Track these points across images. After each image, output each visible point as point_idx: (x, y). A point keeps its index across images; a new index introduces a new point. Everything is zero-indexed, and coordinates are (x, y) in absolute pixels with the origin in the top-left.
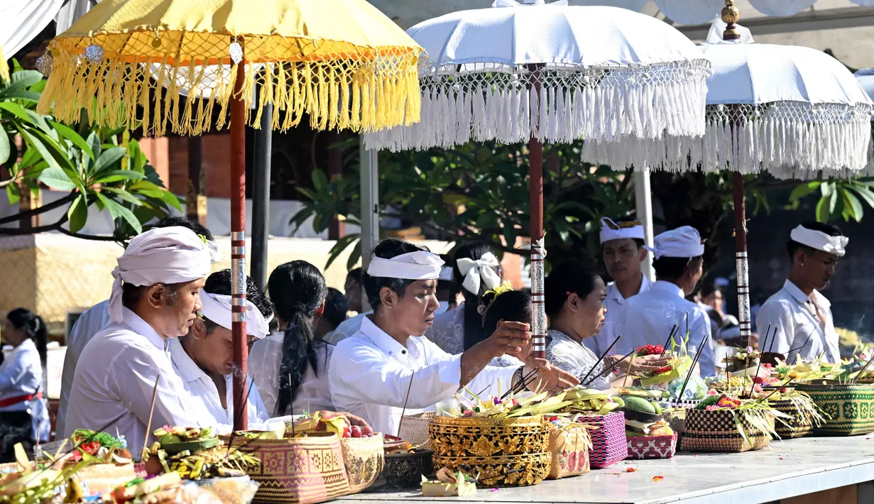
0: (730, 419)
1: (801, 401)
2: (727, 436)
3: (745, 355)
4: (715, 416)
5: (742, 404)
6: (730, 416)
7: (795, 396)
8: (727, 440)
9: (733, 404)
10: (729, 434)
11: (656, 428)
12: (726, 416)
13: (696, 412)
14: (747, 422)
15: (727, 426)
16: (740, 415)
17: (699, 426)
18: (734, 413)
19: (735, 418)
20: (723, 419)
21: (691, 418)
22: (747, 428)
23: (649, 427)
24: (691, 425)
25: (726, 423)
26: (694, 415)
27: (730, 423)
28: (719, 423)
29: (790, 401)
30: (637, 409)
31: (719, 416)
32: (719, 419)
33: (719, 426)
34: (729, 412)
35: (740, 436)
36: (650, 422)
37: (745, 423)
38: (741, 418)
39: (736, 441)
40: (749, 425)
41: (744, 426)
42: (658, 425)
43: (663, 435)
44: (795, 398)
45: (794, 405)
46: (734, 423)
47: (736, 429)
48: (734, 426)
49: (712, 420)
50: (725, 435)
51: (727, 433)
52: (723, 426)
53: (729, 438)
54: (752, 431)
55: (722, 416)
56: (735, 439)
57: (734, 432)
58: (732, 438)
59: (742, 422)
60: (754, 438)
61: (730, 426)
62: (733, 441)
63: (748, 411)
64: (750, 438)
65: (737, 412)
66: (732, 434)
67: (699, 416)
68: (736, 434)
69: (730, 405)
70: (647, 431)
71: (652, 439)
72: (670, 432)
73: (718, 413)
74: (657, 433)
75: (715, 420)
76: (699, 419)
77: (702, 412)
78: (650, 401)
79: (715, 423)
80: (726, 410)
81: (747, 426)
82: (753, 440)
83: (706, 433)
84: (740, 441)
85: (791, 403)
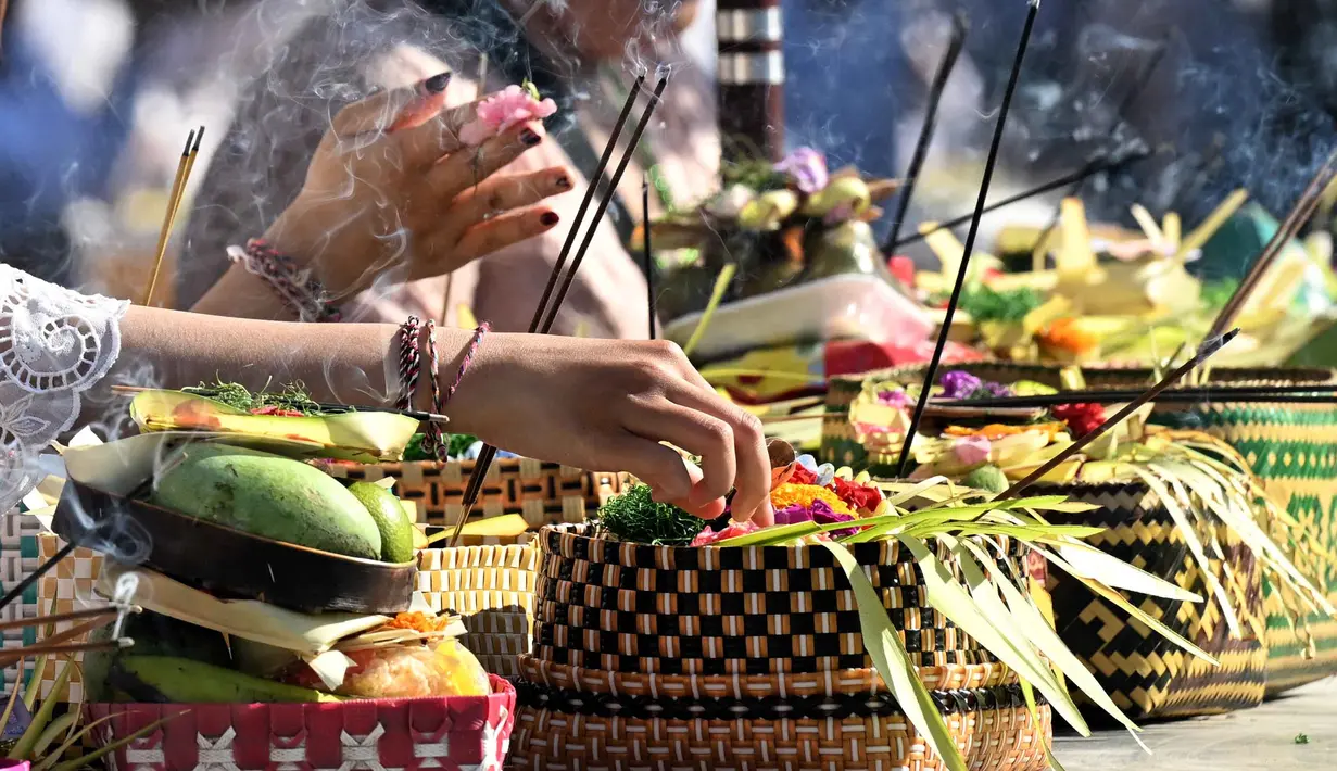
0: (825, 601)
1: (1206, 489)
2: (806, 707)
3: (785, 201)
4: (731, 582)
5: (887, 507)
6: (822, 580)
7: (1158, 458)
8: (807, 728)
9: (838, 506)
10: (819, 697)
11: (384, 653)
12: (800, 580)
13: (611, 552)
14: (929, 616)
15: (803, 645)
16: (888, 576)
17: (628, 643)
18: (848, 562)
19: (862, 596)
20: (778, 603)
21: (578, 594)
22: (927, 659)
23: (341, 644)
24: (575, 637)
25: (803, 624)
26: (595, 575)
27: (825, 623)
28: (756, 625)
29: (1139, 487)
30: (270, 532)
31: (754, 581)
32: (755, 603)
33: (756, 646)
34: (820, 556)
35: (890, 706)
36: (348, 613)
37: (914, 623)
38: (893, 596)
39: (866, 739)
40: (940, 638)
41: (912, 643)
42: (398, 635)
43: (425, 692)
44: (1169, 474)
45: (1161, 515)
46: (850, 622)
47: (860, 660)
48: (850, 645)
49: (709, 604)
50: (792, 698)
51: (804, 685)
52: (780, 646)
53: (820, 716)
54: (963, 676)
55: (777, 580)
56: (854, 726)
57: (852, 678)
58: (839, 716)
59: (897, 618)
60: (969, 721)
61: (827, 645)
62: (842, 740)
63: (933, 545)
64: (944, 720)
65: (867, 553)
66: (839, 696)
67: (629, 578)
68: (864, 694)
69: (821, 515)
70: (331, 666)
71: (361, 717)
72: (470, 678)
73: (753, 563)
74: (389, 681)
75: (733, 604)
76: (627, 599)
77: (646, 557)
78: (348, 480)
79: (733, 625)
80: (800, 543)
81: (929, 646)
82: (960, 727)
83: (674, 687)
84: (889, 738)
85: (1147, 502)
